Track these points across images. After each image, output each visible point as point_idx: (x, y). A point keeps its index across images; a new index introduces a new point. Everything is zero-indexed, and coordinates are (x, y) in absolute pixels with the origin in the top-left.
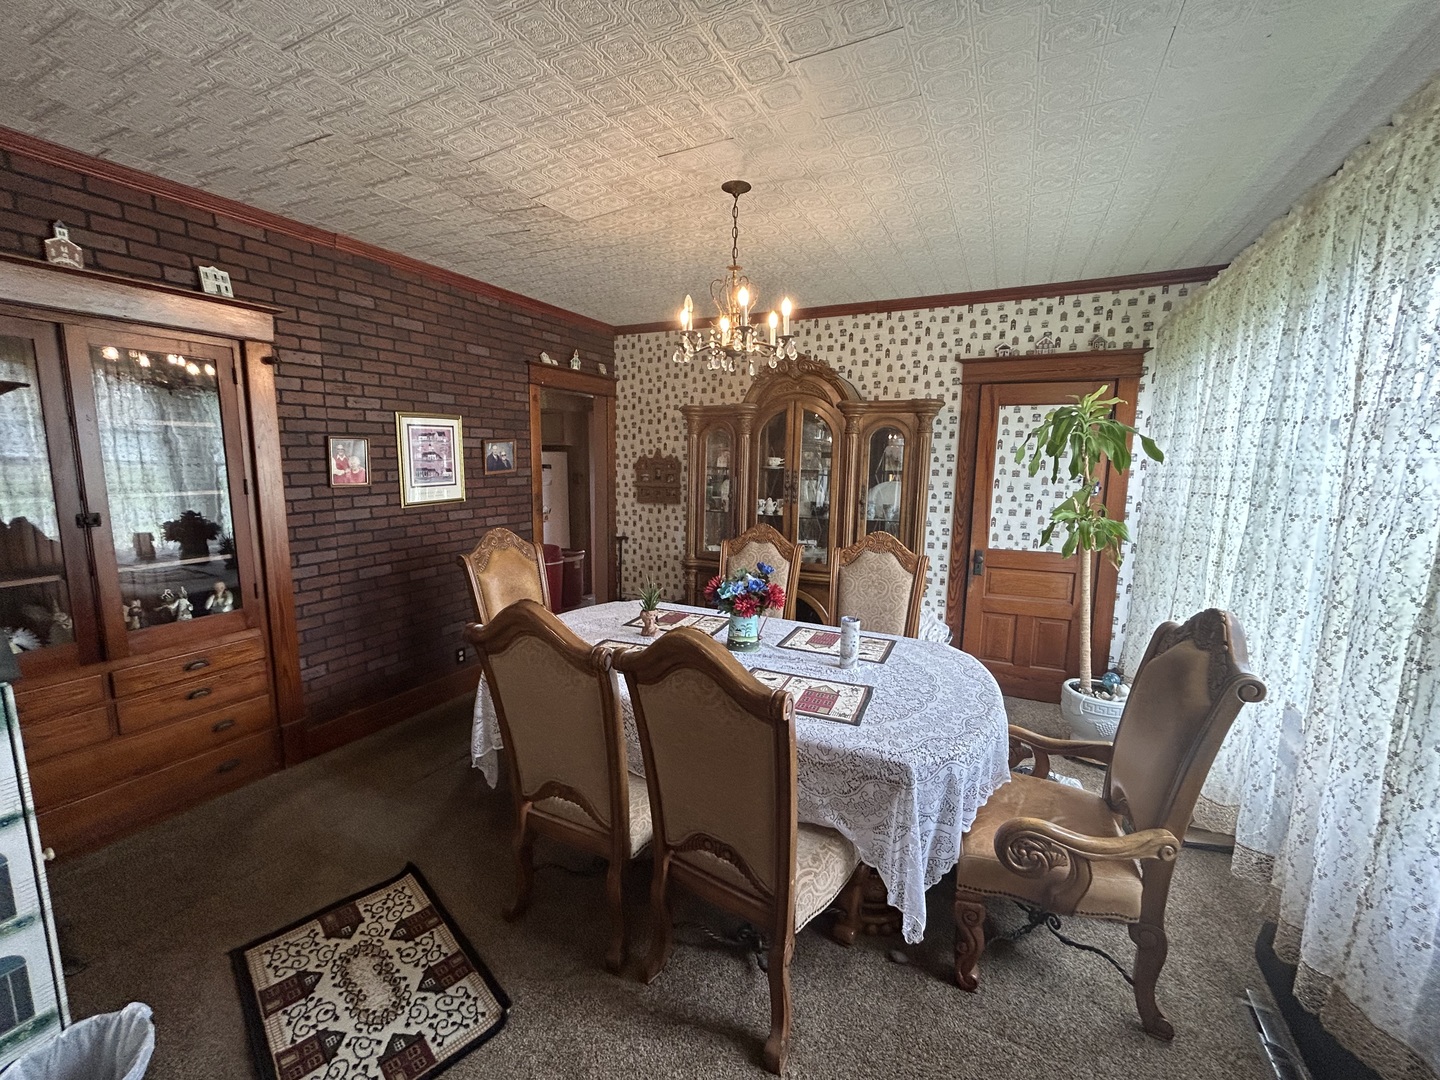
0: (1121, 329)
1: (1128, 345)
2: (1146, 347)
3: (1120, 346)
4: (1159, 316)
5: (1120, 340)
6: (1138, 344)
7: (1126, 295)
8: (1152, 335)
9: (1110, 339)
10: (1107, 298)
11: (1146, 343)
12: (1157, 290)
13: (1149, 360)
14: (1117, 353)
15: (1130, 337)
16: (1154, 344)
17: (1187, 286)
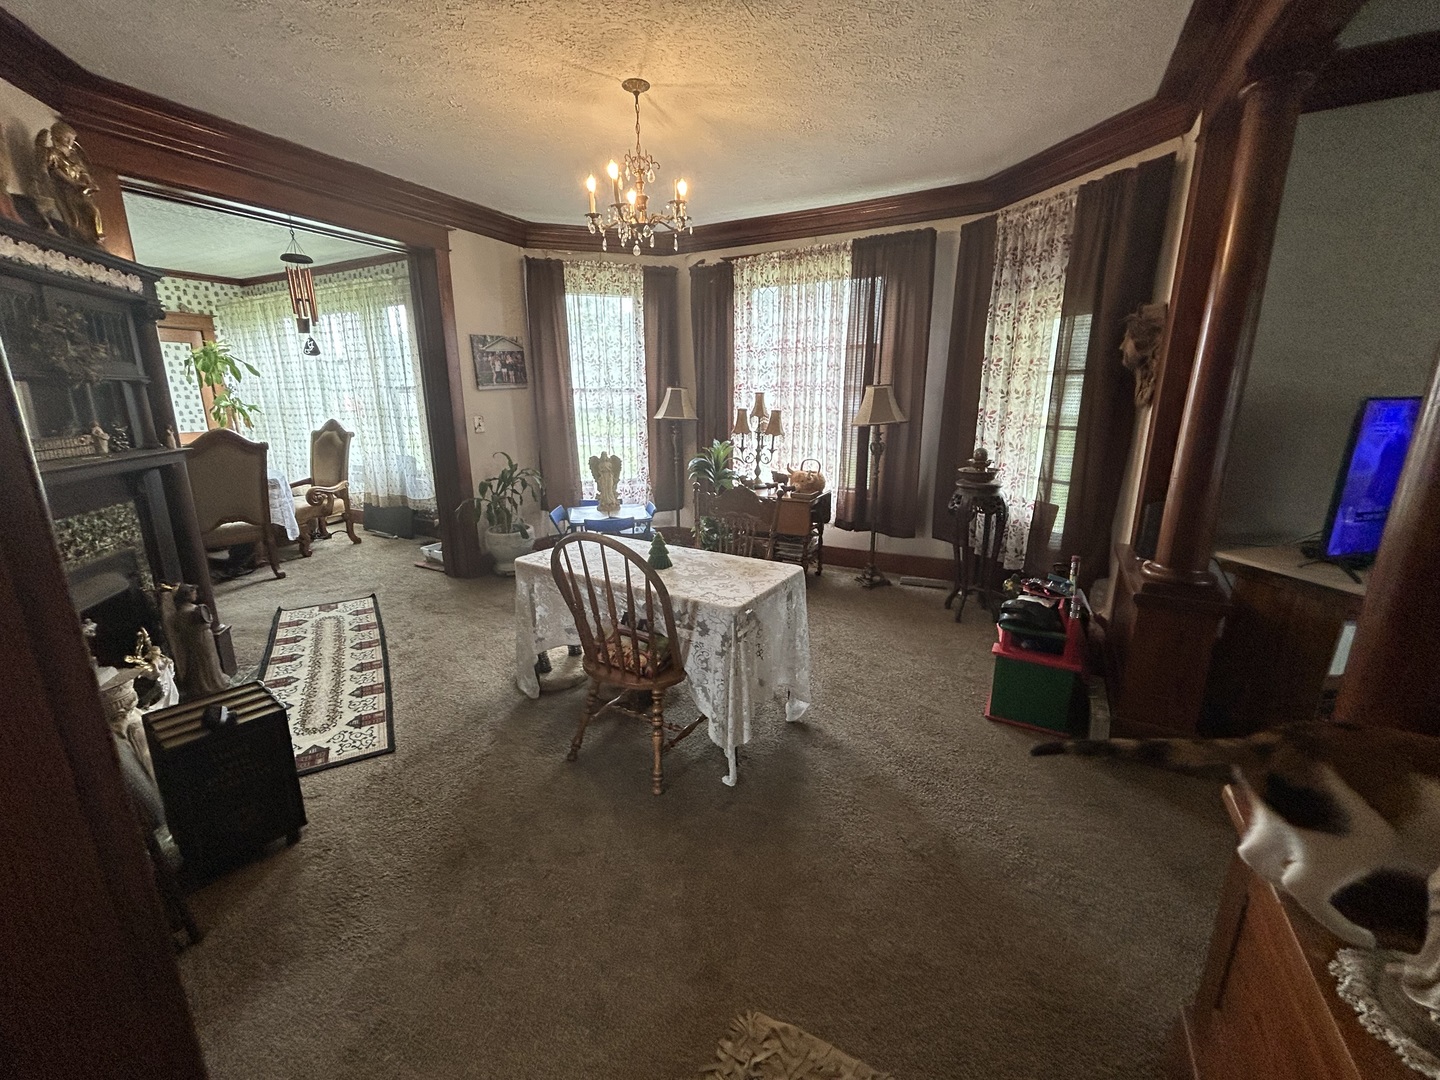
0: (194, 302)
1: (201, 312)
2: (211, 315)
3: (197, 312)
4: (213, 299)
5: (196, 308)
6: (207, 312)
7: (192, 283)
8: (213, 308)
9: (189, 307)
10: (180, 282)
11: (211, 312)
12: (208, 284)
13: (216, 322)
14: (196, 316)
15: (201, 308)
16: (215, 313)
17: (223, 285)
